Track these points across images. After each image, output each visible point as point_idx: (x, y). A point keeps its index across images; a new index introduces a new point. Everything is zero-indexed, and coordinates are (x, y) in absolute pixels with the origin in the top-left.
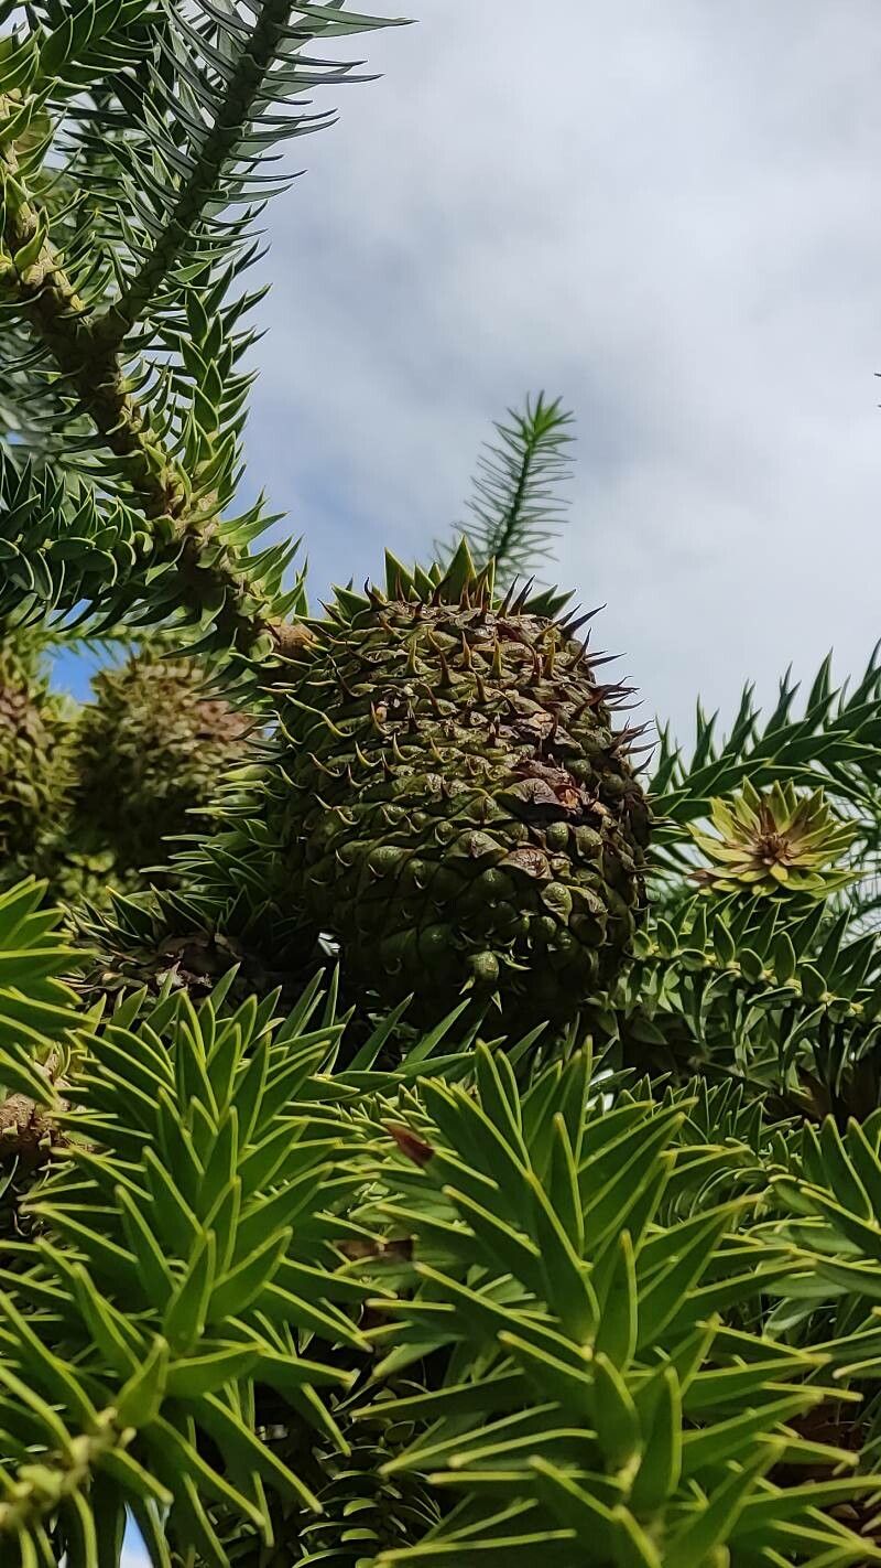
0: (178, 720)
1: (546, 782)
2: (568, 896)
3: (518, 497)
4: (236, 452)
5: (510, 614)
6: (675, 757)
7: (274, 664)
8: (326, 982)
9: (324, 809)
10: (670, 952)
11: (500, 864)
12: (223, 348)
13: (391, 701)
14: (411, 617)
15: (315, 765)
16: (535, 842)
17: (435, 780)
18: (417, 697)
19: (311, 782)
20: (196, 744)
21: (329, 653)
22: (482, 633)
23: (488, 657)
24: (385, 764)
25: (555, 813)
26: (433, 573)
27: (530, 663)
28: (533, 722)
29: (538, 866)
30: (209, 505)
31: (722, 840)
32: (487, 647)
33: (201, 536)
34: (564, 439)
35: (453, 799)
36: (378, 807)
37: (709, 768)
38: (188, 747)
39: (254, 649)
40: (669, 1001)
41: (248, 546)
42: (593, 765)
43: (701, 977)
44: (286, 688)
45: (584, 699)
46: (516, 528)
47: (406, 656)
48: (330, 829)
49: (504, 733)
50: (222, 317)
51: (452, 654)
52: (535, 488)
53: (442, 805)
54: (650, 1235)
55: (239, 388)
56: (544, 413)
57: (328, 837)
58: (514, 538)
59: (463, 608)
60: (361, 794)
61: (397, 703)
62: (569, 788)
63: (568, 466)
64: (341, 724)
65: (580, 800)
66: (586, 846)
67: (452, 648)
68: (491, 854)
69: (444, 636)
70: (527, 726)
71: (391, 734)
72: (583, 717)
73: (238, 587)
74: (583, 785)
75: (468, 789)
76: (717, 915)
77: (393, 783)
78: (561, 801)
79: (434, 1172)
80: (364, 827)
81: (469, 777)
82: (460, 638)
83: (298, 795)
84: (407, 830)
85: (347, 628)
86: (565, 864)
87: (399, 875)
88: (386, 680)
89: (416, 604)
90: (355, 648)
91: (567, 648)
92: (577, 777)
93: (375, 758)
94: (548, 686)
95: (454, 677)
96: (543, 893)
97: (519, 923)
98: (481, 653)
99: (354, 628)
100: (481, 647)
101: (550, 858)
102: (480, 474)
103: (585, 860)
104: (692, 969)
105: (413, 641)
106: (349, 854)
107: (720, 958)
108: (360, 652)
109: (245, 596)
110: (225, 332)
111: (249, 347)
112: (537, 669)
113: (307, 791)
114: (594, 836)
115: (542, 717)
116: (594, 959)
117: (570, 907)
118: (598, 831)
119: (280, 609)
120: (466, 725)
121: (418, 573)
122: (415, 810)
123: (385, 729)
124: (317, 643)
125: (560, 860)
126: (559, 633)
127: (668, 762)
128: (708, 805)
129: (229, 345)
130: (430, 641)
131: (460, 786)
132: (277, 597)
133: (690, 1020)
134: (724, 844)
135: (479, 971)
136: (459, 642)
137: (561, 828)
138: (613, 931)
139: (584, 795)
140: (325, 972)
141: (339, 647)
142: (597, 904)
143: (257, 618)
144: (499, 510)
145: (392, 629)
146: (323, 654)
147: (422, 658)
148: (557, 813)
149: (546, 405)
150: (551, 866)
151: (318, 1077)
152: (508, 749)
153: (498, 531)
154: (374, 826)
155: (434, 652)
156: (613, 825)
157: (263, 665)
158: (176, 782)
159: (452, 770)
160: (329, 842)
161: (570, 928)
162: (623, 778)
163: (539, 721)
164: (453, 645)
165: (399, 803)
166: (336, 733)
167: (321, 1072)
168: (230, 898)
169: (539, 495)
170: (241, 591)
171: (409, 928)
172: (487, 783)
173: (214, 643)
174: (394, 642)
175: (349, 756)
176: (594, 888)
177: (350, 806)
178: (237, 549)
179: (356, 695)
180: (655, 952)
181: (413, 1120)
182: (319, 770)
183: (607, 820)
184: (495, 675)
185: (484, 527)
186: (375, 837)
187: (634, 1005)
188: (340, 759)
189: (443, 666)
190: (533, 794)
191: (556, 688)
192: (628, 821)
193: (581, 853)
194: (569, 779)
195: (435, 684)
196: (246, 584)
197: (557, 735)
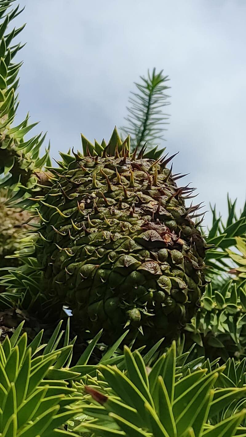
0: (5, 220)
1: (156, 231)
2: (169, 282)
3: (147, 115)
4: (15, 98)
5: (137, 159)
6: (219, 220)
7: (38, 189)
8: (64, 327)
9: (59, 250)
10: (222, 306)
11: (138, 269)
12: (6, 53)
13: (86, 200)
14: (94, 163)
15: (55, 231)
16: (153, 258)
17: (107, 234)
18: (98, 198)
19: (53, 239)
20: (14, 230)
21: (58, 181)
22: (124, 168)
23: (128, 178)
24: (85, 228)
25: (161, 245)
26: (103, 143)
27: (147, 179)
28: (149, 205)
29: (155, 269)
30: (4, 121)
31: (242, 255)
32: (127, 174)
33: (1, 135)
34: (165, 88)
35: (115, 241)
36: (83, 247)
37: (234, 224)
38: (10, 232)
39: (29, 183)
40: (223, 328)
41: (23, 138)
42: (177, 223)
43: (236, 316)
44: (41, 198)
45: (172, 194)
46: (147, 128)
47: (92, 180)
48: (62, 258)
49: (137, 211)
50: (5, 39)
51: (112, 178)
52: (155, 110)
53: (111, 244)
54: (205, 430)
55: (14, 70)
56: (156, 78)
57: (62, 262)
58: (147, 132)
59: (117, 157)
60: (75, 242)
61: (89, 201)
62: (167, 233)
63: (168, 100)
64: (65, 212)
65: (172, 239)
66: (176, 259)
67: (112, 175)
68: (133, 265)
69: (108, 170)
70: (147, 207)
71: (87, 215)
72: (171, 202)
73: (20, 156)
74: (173, 232)
75: (122, 236)
76: (241, 288)
77: (89, 236)
78: (163, 239)
79: (109, 408)
80: (77, 257)
81: (122, 231)
82: (115, 171)
83: (48, 245)
84: (96, 257)
85: (66, 170)
86: (167, 267)
87: (94, 277)
88: (83, 191)
89: (95, 157)
90: (70, 178)
91: (163, 173)
92: (171, 229)
93: (81, 225)
94: (155, 189)
95: (113, 188)
96: (158, 281)
97: (148, 295)
98: (125, 176)
99: (69, 169)
100: (125, 174)
101: (160, 265)
102: (130, 105)
103: (176, 265)
104: (231, 312)
105: (95, 174)
106: (71, 269)
107: (244, 307)
108: (72, 180)
109: (22, 160)
110: (7, 46)
111: (18, 52)
112: (150, 182)
113: (52, 242)
114: (179, 254)
115: (153, 203)
116: (183, 309)
117: (171, 286)
118: (181, 252)
119: (38, 165)
120: (120, 209)
121: (96, 144)
122: (99, 247)
123: (84, 213)
124: (55, 178)
125: (165, 266)
126: (159, 166)
127: (216, 222)
128: (235, 240)
129: (9, 52)
130: (102, 172)
131: (118, 235)
132: (37, 160)
133: (232, 335)
134: (243, 257)
135: (132, 318)
136: (115, 173)
137: (164, 251)
138: (190, 296)
139: (174, 237)
140: (63, 322)
141: (63, 179)
142: (182, 284)
143: (29, 170)
144: (140, 121)
145: (85, 169)
146: (55, 181)
147: (99, 180)
148: (162, 245)
149: (157, 73)
150: (161, 268)
151: (63, 369)
152: (139, 218)
153: (140, 130)
154: (81, 256)
155: (104, 177)
156: (188, 248)
157: (33, 190)
158: (6, 247)
159: (115, 229)
160: (62, 264)
161: (172, 296)
162: (191, 228)
163: (152, 205)
164: (112, 174)
165: (91, 245)
166: (63, 216)
167: (64, 367)
168: (23, 293)
169: (157, 113)
170: (21, 158)
171: (99, 301)
172: (130, 233)
173: (11, 182)
174: (86, 174)
175: (69, 226)
176: (181, 277)
177: (71, 248)
178: (18, 140)
179: (71, 199)
180: (216, 306)
181: (102, 385)
182: (56, 233)
183: (185, 247)
184: (131, 186)
185: (134, 128)
186: (82, 261)
187: (208, 331)
188: (66, 227)
189: (108, 183)
190: (151, 237)
191: (159, 190)
192: (195, 247)
193: (174, 262)
194: (167, 229)
195: (105, 192)
196: (23, 155)
197: (160, 210)
